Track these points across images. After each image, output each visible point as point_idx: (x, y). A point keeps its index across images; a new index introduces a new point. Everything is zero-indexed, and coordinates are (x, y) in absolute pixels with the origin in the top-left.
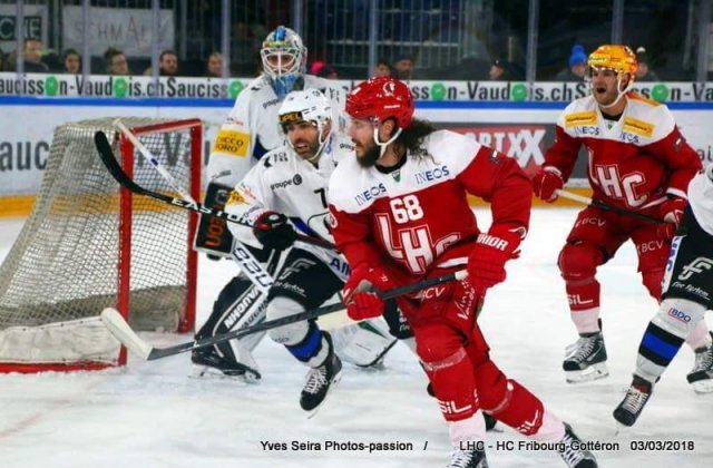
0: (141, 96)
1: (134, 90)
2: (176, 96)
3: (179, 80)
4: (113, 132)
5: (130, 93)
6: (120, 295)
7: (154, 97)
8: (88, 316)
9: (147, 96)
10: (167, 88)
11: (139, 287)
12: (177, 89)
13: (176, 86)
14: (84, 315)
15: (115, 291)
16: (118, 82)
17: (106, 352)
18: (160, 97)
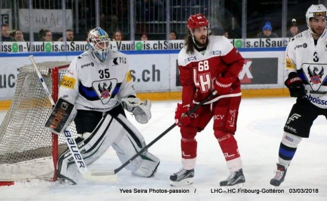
0: (58, 51)
1: (55, 48)
2: (75, 50)
3: (76, 43)
4: (48, 69)
5: (53, 50)
6: (53, 147)
7: (65, 51)
8: (38, 158)
9: (61, 51)
10: (70, 47)
11: (62, 143)
12: (75, 47)
13: (75, 46)
14: (36, 157)
15: (51, 145)
16: (47, 44)
17: (47, 175)
18: (67, 51)
